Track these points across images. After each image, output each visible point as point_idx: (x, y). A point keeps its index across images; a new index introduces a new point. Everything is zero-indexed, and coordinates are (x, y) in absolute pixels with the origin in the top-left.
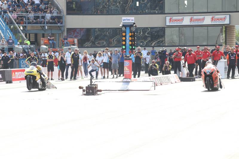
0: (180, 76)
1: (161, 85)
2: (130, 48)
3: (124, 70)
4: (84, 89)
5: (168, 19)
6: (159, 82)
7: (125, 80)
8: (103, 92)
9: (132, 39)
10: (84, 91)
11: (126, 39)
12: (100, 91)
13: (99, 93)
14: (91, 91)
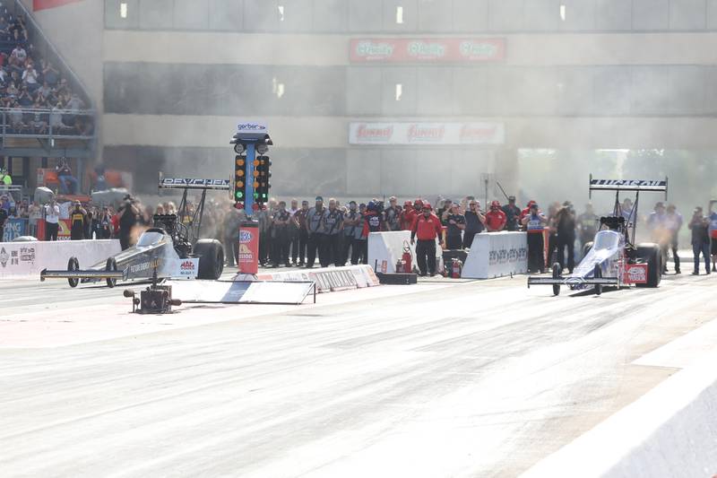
0: (379, 270)
1: (332, 290)
2: (254, 197)
3: (240, 252)
4: (136, 296)
5: (354, 127)
6: (327, 284)
7: (242, 277)
8: (183, 305)
9: (260, 175)
10: (136, 302)
11: (244, 175)
12: (178, 303)
13: (174, 308)
14: (153, 303)
